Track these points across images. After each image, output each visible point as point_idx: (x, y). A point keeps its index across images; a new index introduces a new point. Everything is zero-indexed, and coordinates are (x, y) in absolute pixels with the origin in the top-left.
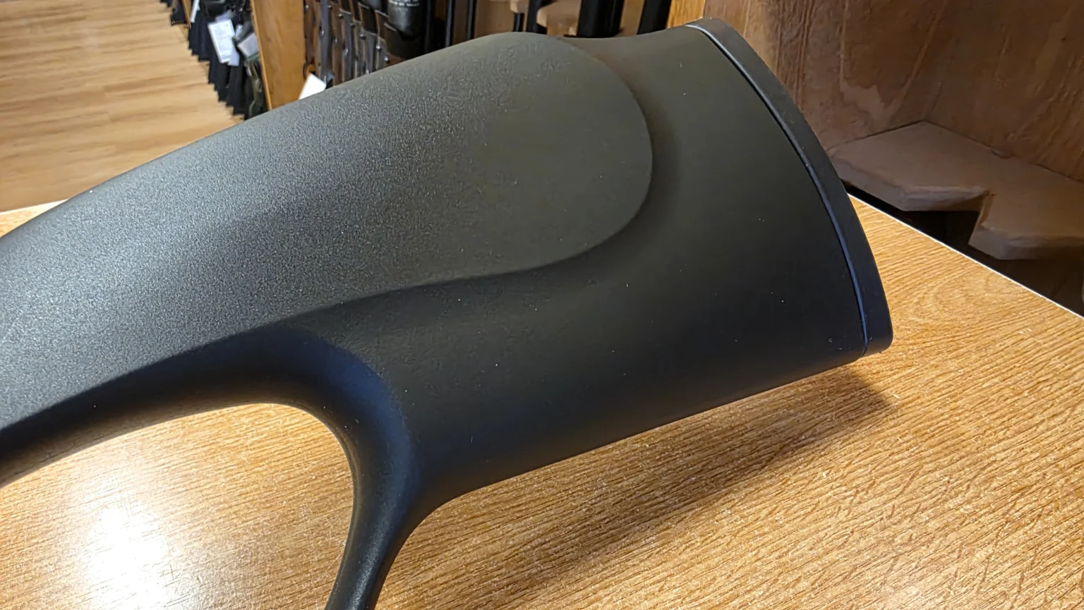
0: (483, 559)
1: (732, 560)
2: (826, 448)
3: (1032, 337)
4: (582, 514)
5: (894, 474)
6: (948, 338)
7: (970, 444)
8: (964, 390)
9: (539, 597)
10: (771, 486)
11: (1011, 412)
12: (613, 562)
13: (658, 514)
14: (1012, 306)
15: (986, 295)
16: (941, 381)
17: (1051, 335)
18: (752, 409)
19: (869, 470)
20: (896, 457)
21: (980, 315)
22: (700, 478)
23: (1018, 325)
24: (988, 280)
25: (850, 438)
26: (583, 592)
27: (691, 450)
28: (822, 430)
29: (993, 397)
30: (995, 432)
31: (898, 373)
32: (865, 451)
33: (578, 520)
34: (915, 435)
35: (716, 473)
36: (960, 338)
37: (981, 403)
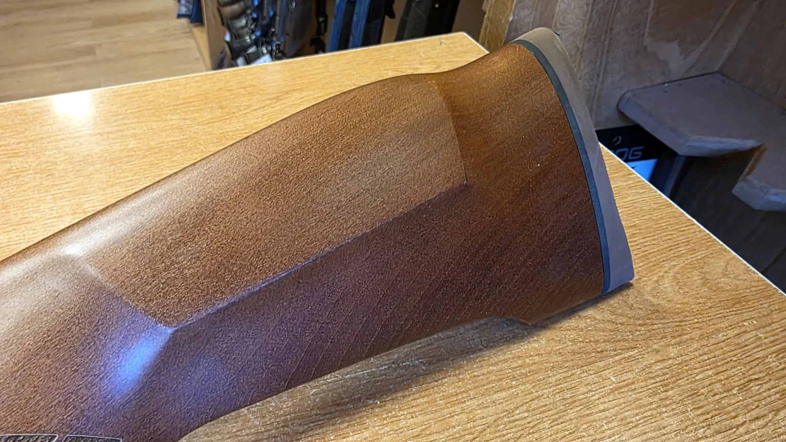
3: (756, 330)
6: (676, 322)
8: (677, 380)
14: (744, 295)
15: (722, 280)
16: (658, 368)
17: (774, 330)
21: (712, 301)
23: (745, 316)
24: (727, 264)
25: (560, 418)
28: (536, 406)
29: (702, 391)
30: (697, 428)
31: (620, 354)
32: (570, 433)
34: (620, 423)
36: (687, 323)
37: (689, 395)
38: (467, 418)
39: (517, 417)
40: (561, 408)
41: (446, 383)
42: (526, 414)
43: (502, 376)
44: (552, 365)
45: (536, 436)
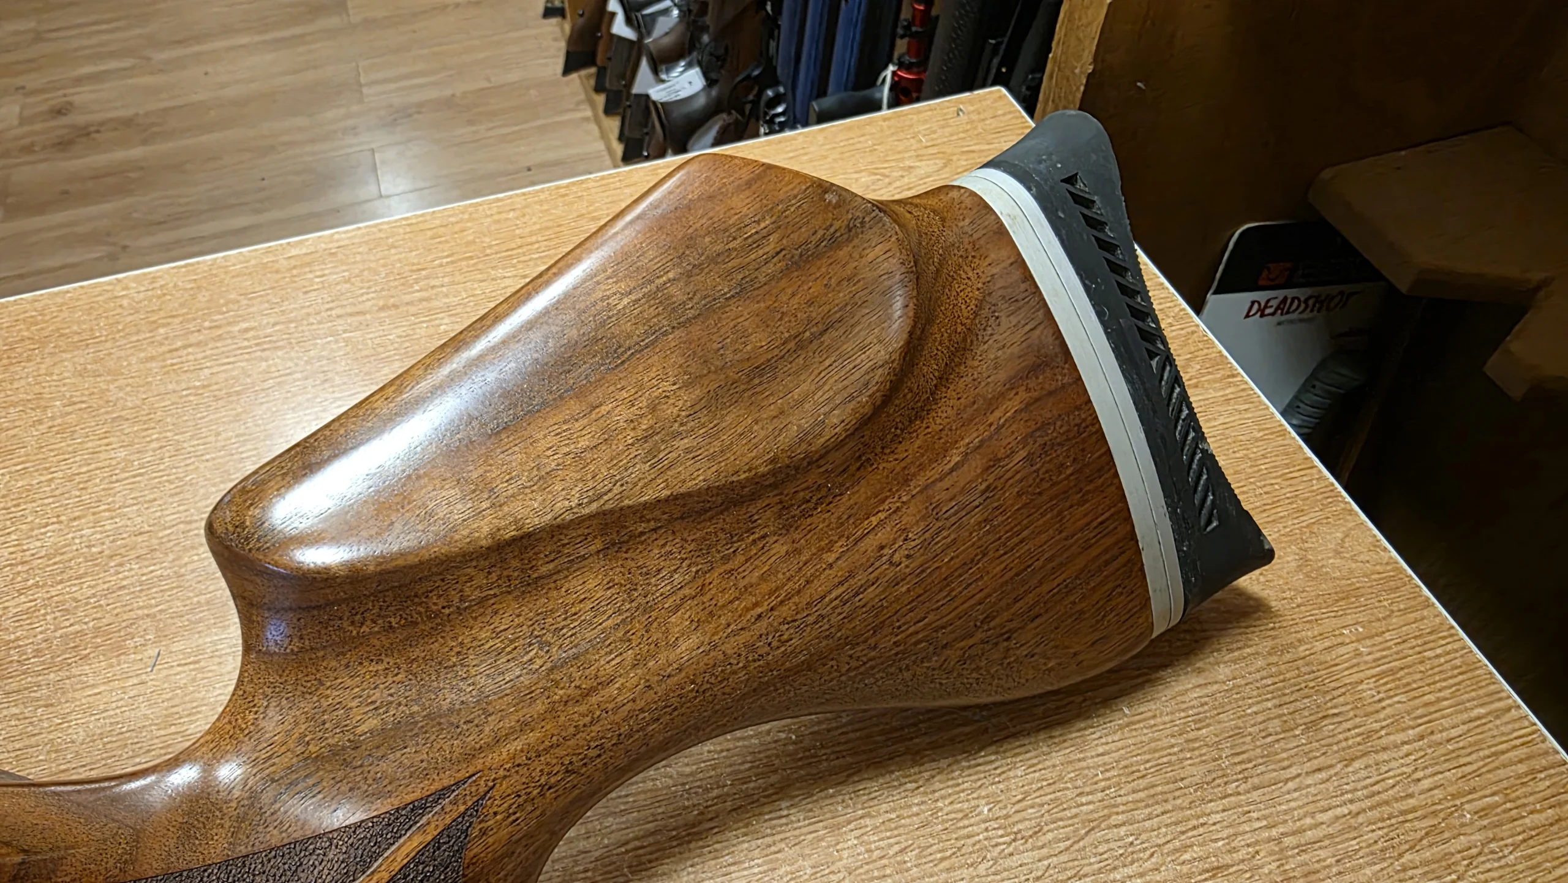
2: (1003, 772)
3: (1358, 641)
5: (1070, 822)
7: (1183, 796)
8: (1218, 713)
10: (917, 814)
11: (1262, 757)
19: (1042, 812)
20: (1084, 800)
23: (1349, 620)
29: (1251, 729)
30: (1226, 783)
34: (1121, 772)
37: (1230, 737)
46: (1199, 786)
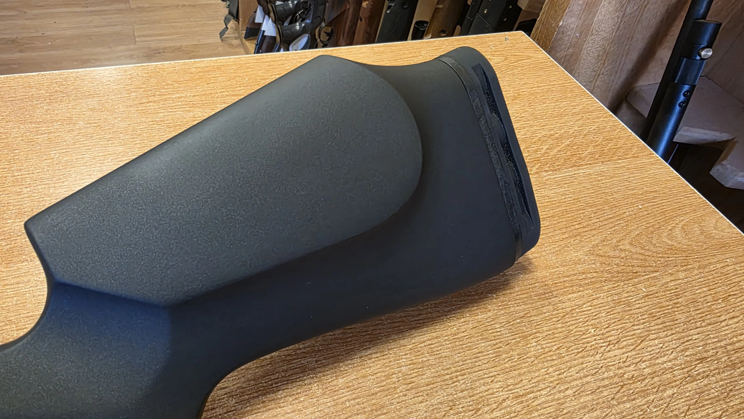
0: (398, 347)
1: (533, 371)
2: (597, 315)
3: (734, 264)
4: (454, 332)
5: (632, 337)
6: (684, 257)
7: (679, 327)
8: (684, 293)
9: (427, 374)
10: (561, 332)
11: (708, 311)
12: (468, 361)
13: (496, 338)
14: (728, 242)
15: (714, 231)
16: (672, 284)
18: (558, 283)
19: (618, 333)
20: (636, 328)
21: (706, 245)
22: (522, 321)
23: (728, 256)
24: (717, 222)
25: (611, 311)
26: (451, 375)
27: (519, 303)
28: (596, 304)
29: (700, 300)
30: (696, 322)
31: (648, 275)
32: (619, 321)
33: (451, 334)
34: (649, 316)
35: (532, 319)
36: (690, 258)
37: (692, 303)
38: (553, 308)
39: (584, 309)
40: (612, 305)
41: (537, 286)
42: (590, 308)
43: (573, 284)
44: (604, 279)
45: (597, 321)
46: (685, 323)
